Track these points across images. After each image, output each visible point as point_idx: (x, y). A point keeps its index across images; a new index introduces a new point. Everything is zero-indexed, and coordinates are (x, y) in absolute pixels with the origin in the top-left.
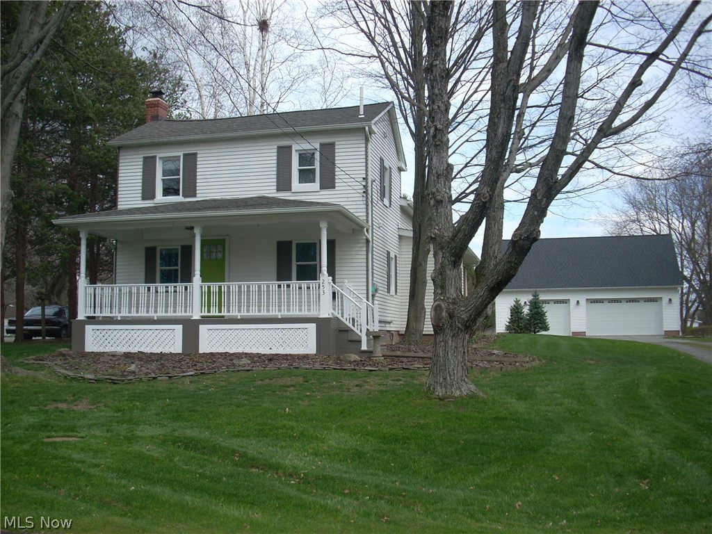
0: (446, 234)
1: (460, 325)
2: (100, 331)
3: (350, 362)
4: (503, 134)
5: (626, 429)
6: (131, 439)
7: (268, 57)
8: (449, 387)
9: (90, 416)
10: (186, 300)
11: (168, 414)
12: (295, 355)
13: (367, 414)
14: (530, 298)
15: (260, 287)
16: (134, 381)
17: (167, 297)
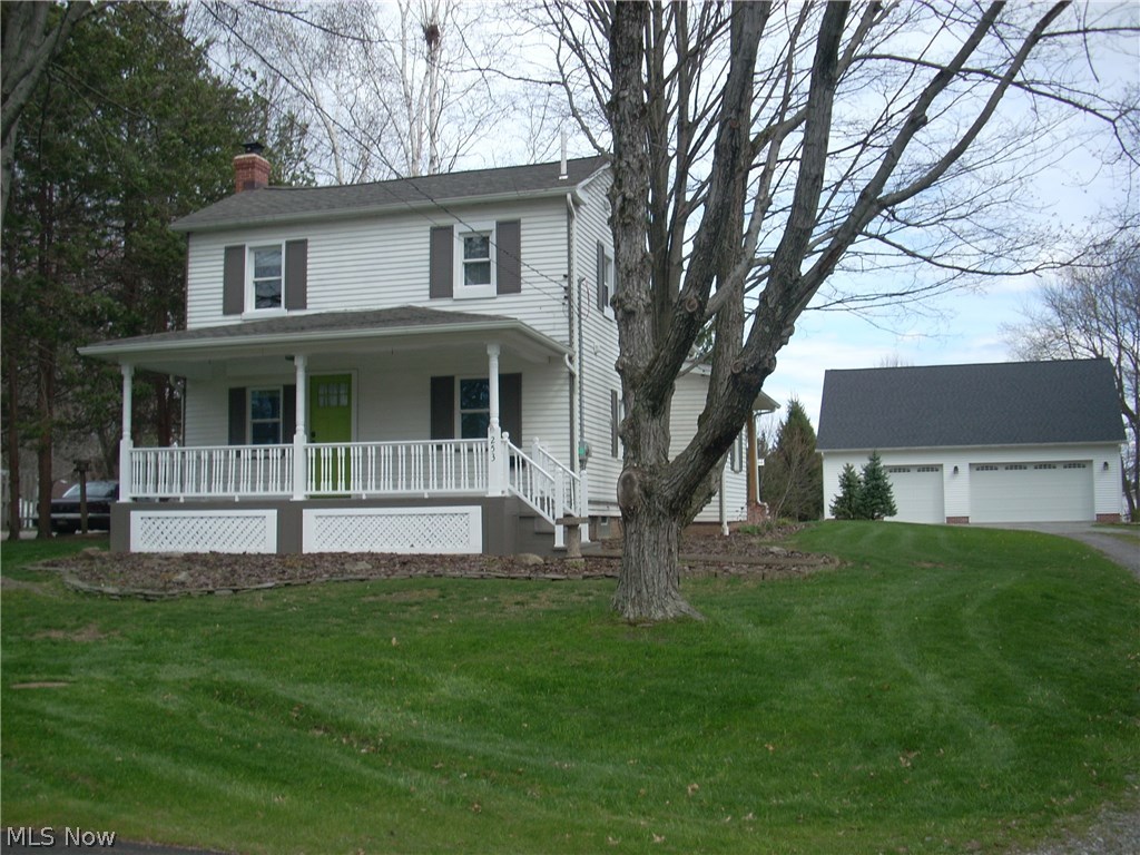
0: (641, 364)
1: (661, 507)
2: (153, 520)
3: (527, 566)
4: (716, 206)
5: (910, 671)
6: (143, 685)
7: (440, 84)
8: (644, 604)
9: (94, 650)
10: (283, 470)
11: (212, 648)
12: (449, 556)
13: (512, 647)
14: (866, 462)
15: (395, 449)
16: (178, 596)
17: (254, 466)
